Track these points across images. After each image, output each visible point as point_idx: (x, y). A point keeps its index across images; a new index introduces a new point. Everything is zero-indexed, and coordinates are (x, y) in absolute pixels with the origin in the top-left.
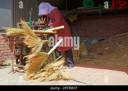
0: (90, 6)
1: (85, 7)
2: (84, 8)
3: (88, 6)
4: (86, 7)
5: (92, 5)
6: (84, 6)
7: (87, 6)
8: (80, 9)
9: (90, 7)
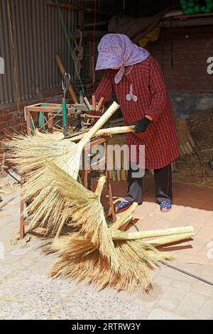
0: (203, 9)
1: (186, 12)
2: (184, 14)
3: (197, 9)
4: (191, 11)
5: (206, 7)
6: (184, 7)
7: (193, 8)
8: (171, 17)
9: (203, 12)
